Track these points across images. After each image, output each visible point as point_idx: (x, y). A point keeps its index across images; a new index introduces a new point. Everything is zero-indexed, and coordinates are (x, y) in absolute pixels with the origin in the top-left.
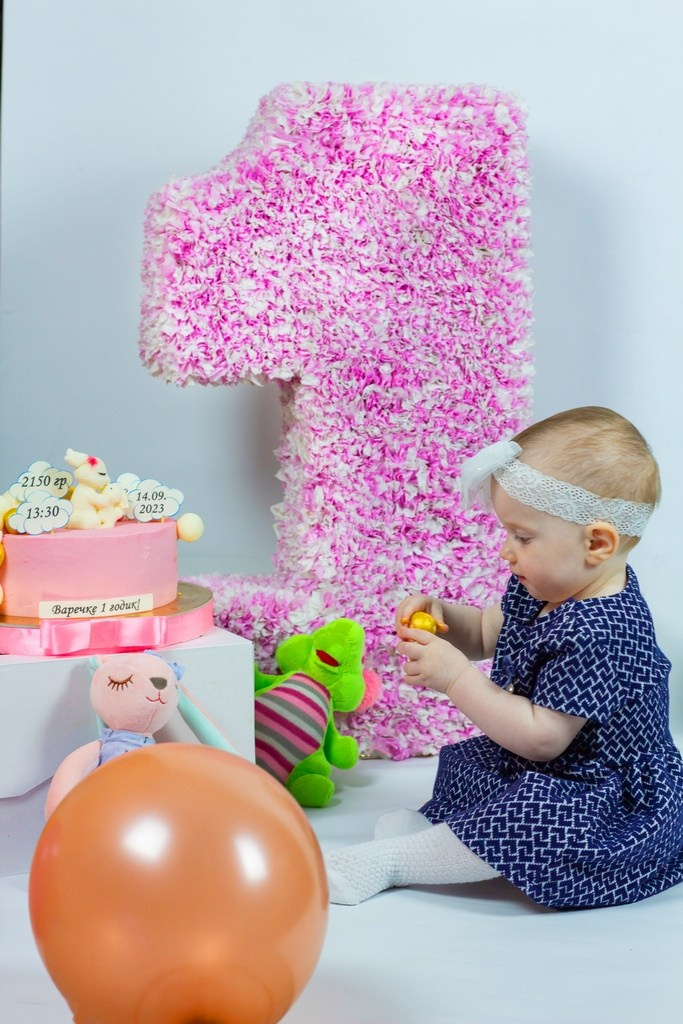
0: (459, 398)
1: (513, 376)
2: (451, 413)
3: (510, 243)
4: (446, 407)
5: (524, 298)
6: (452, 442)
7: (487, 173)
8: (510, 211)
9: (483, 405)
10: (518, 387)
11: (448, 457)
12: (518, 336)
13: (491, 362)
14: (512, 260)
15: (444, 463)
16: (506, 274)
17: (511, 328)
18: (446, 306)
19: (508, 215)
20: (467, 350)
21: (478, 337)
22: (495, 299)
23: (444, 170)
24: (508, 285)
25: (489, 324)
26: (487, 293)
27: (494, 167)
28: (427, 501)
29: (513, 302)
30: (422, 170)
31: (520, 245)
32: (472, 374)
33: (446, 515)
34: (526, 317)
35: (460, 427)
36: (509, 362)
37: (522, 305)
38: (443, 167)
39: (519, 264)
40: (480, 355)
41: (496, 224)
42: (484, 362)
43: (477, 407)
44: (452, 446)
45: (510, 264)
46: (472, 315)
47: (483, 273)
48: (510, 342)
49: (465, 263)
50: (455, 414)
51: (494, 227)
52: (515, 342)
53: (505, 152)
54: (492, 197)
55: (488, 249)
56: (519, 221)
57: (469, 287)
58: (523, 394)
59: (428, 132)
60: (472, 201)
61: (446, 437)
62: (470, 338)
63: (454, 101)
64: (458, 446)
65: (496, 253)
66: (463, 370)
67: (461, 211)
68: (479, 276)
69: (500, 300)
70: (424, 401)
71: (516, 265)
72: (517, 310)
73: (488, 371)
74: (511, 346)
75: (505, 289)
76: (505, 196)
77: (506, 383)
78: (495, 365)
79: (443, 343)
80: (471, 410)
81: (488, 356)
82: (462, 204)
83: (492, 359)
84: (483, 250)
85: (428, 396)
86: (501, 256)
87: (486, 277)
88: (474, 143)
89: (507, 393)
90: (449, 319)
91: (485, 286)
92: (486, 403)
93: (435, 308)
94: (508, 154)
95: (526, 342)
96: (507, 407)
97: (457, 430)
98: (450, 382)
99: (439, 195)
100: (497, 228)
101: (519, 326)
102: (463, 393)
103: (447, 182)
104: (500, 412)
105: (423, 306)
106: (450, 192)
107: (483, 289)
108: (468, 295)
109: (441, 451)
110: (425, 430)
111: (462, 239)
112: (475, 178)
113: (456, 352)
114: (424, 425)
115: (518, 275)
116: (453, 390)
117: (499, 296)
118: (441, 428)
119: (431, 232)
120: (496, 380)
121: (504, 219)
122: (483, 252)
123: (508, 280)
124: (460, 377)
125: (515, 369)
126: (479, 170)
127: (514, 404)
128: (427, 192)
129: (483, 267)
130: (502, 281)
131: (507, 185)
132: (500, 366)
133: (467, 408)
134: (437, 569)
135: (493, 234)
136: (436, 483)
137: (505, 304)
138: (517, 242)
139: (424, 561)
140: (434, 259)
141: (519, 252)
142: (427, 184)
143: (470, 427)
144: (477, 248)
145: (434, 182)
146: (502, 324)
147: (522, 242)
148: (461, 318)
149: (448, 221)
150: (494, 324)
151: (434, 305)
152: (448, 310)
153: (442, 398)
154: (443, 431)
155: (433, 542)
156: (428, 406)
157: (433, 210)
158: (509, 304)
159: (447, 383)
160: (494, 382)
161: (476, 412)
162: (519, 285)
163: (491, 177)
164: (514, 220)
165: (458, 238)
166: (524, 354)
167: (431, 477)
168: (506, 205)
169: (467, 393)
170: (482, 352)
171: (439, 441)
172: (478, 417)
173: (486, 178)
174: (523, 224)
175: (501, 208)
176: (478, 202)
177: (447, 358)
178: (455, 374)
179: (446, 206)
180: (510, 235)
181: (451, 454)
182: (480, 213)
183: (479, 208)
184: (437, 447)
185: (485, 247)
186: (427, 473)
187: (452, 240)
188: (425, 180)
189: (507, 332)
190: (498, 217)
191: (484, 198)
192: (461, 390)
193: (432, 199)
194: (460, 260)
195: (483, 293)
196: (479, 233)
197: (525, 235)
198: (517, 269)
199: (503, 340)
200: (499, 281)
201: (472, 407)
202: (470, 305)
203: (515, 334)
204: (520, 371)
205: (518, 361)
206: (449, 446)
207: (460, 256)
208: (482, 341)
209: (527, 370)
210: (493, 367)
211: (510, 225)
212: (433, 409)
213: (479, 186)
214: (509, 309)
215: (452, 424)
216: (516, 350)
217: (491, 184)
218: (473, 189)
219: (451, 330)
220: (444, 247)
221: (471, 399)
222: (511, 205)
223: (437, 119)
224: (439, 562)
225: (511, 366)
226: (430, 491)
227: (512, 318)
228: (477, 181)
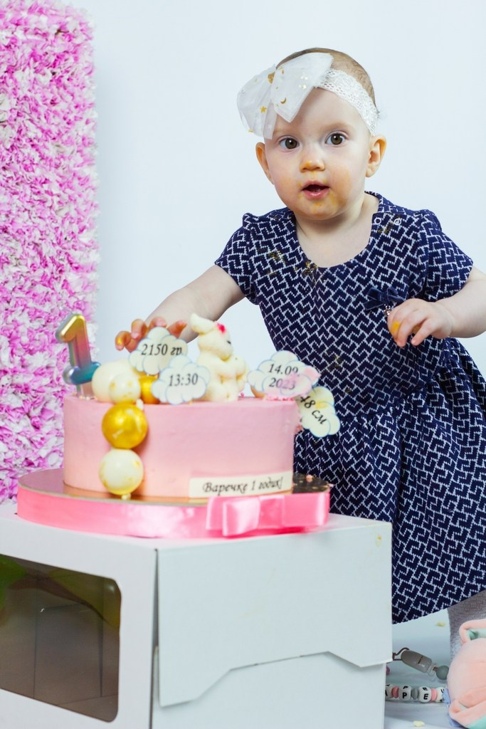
0: (38, 280)
1: (82, 263)
2: (31, 295)
3: (80, 141)
4: (26, 289)
5: (92, 192)
6: (31, 321)
7: (62, 77)
8: (81, 112)
9: (58, 286)
10: (87, 272)
11: (28, 334)
12: (88, 225)
13: (65, 248)
14: (82, 156)
15: (25, 339)
16: (77, 169)
17: (82, 218)
18: (25, 195)
19: (79, 115)
20: (44, 236)
21: (54, 225)
22: (68, 191)
23: (24, 70)
24: (79, 179)
25: (62, 213)
26: (61, 185)
27: (67, 72)
28: (8, 376)
29: (83, 194)
30: (5, 70)
31: (89, 143)
32: (48, 259)
33: (26, 390)
34: (93, 209)
35: (39, 307)
36: (80, 249)
37: (90, 198)
38: (22, 67)
39: (88, 161)
40: (55, 242)
41: (68, 123)
42: (58, 248)
43: (53, 289)
44: (31, 325)
45: (80, 160)
46: (48, 204)
47: (57, 167)
48: (81, 231)
49: (42, 157)
50: (34, 295)
51: (67, 126)
52: (85, 231)
53: (76, 59)
54: (66, 99)
55: (62, 145)
56: (87, 123)
57: (46, 179)
58: (92, 279)
59: (10, 35)
60: (48, 102)
61: (25, 314)
62: (47, 225)
63: (31, 10)
64: (36, 324)
65: (68, 150)
66: (40, 254)
67: (39, 109)
68: (53, 169)
69: (73, 192)
70: (6, 282)
71: (86, 161)
72: (86, 202)
73: (62, 256)
74: (81, 235)
75: (76, 182)
76: (78, 99)
77: (77, 268)
78: (68, 251)
79: (24, 230)
80: (48, 293)
81: (62, 242)
82: (40, 103)
83: (65, 245)
84: (58, 146)
85: (10, 278)
86: (72, 153)
87: (60, 171)
88: (48, 49)
89: (78, 277)
90: (28, 206)
91: (60, 179)
92: (60, 285)
93: (16, 197)
94: (80, 61)
95: (94, 231)
96: (78, 289)
97: (36, 310)
98: (29, 265)
99: (21, 94)
100: (69, 126)
101: (88, 217)
102: (41, 275)
103: (27, 82)
104: (72, 294)
105: (5, 194)
106: (30, 91)
107: (58, 182)
108: (46, 187)
109: (21, 329)
110: (7, 310)
111: (40, 134)
112: (51, 81)
113: (35, 237)
114: (6, 305)
115: (86, 171)
116: (32, 272)
117: (71, 188)
118: (23, 308)
119: (13, 127)
120: (69, 265)
121: (76, 118)
122: (57, 148)
123: (80, 174)
124: (38, 260)
125: (85, 256)
126: (54, 74)
127: (85, 288)
128: (10, 89)
129: (58, 162)
130: (74, 175)
131: (79, 88)
132: (72, 252)
133: (45, 289)
134: (17, 440)
135: (66, 132)
136: (17, 359)
137: (76, 196)
138: (87, 141)
139: (5, 432)
140: (15, 151)
141: (87, 150)
142: (10, 81)
143: (47, 308)
144: (52, 144)
145: (16, 81)
146: (73, 213)
147: (91, 141)
148: (39, 207)
149: (28, 117)
150: (67, 214)
151: (15, 193)
152: (28, 199)
153: (22, 279)
154: (23, 311)
155: (13, 414)
156: (9, 287)
157: (15, 107)
158: (80, 196)
159: (26, 265)
160: (67, 267)
161: (52, 294)
162: (87, 179)
163: (64, 80)
164: (84, 121)
165: (36, 133)
166: (92, 243)
167: (12, 353)
168: (76, 107)
169: (44, 276)
170: (57, 239)
171: (20, 320)
172: (54, 298)
173: (60, 81)
174: (91, 125)
175: (73, 109)
176: (53, 103)
177: (26, 243)
178: (33, 258)
179: (26, 104)
180: (81, 133)
181: (30, 331)
182: (55, 113)
183: (54, 108)
184: (18, 325)
185: (60, 143)
186: (9, 349)
187: (31, 135)
188: (8, 79)
189: (79, 221)
190: (71, 117)
191: (59, 99)
192: (40, 272)
193: (13, 96)
194: (38, 154)
195: (58, 185)
196: (54, 130)
197: (93, 135)
198: (85, 165)
199: (75, 228)
200: (72, 174)
201: (49, 290)
202: (46, 196)
203: (85, 223)
204: (88, 257)
205: (88, 249)
206: (28, 324)
207: (37, 150)
208: (57, 228)
209: (94, 257)
210: (66, 253)
211: (80, 125)
212: (14, 290)
213: (54, 88)
214: (80, 201)
215: (31, 304)
216: (84, 238)
217: (65, 88)
218: (49, 90)
219: (30, 218)
220: (24, 141)
221: (47, 281)
222: (82, 107)
223: (17, 25)
224: (19, 433)
225: (81, 253)
226: (12, 366)
227: (82, 208)
228: (54, 83)
